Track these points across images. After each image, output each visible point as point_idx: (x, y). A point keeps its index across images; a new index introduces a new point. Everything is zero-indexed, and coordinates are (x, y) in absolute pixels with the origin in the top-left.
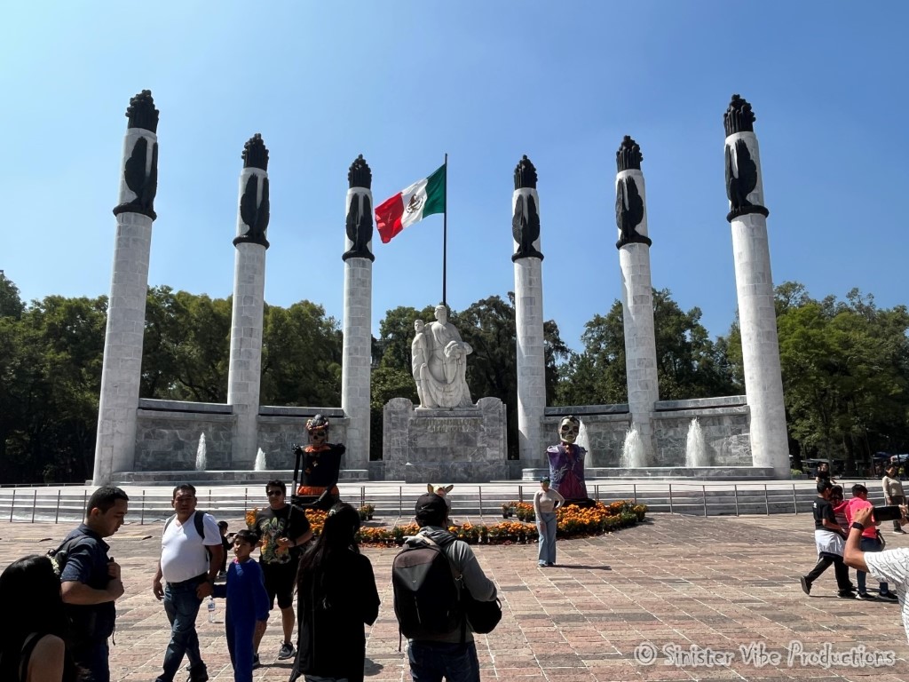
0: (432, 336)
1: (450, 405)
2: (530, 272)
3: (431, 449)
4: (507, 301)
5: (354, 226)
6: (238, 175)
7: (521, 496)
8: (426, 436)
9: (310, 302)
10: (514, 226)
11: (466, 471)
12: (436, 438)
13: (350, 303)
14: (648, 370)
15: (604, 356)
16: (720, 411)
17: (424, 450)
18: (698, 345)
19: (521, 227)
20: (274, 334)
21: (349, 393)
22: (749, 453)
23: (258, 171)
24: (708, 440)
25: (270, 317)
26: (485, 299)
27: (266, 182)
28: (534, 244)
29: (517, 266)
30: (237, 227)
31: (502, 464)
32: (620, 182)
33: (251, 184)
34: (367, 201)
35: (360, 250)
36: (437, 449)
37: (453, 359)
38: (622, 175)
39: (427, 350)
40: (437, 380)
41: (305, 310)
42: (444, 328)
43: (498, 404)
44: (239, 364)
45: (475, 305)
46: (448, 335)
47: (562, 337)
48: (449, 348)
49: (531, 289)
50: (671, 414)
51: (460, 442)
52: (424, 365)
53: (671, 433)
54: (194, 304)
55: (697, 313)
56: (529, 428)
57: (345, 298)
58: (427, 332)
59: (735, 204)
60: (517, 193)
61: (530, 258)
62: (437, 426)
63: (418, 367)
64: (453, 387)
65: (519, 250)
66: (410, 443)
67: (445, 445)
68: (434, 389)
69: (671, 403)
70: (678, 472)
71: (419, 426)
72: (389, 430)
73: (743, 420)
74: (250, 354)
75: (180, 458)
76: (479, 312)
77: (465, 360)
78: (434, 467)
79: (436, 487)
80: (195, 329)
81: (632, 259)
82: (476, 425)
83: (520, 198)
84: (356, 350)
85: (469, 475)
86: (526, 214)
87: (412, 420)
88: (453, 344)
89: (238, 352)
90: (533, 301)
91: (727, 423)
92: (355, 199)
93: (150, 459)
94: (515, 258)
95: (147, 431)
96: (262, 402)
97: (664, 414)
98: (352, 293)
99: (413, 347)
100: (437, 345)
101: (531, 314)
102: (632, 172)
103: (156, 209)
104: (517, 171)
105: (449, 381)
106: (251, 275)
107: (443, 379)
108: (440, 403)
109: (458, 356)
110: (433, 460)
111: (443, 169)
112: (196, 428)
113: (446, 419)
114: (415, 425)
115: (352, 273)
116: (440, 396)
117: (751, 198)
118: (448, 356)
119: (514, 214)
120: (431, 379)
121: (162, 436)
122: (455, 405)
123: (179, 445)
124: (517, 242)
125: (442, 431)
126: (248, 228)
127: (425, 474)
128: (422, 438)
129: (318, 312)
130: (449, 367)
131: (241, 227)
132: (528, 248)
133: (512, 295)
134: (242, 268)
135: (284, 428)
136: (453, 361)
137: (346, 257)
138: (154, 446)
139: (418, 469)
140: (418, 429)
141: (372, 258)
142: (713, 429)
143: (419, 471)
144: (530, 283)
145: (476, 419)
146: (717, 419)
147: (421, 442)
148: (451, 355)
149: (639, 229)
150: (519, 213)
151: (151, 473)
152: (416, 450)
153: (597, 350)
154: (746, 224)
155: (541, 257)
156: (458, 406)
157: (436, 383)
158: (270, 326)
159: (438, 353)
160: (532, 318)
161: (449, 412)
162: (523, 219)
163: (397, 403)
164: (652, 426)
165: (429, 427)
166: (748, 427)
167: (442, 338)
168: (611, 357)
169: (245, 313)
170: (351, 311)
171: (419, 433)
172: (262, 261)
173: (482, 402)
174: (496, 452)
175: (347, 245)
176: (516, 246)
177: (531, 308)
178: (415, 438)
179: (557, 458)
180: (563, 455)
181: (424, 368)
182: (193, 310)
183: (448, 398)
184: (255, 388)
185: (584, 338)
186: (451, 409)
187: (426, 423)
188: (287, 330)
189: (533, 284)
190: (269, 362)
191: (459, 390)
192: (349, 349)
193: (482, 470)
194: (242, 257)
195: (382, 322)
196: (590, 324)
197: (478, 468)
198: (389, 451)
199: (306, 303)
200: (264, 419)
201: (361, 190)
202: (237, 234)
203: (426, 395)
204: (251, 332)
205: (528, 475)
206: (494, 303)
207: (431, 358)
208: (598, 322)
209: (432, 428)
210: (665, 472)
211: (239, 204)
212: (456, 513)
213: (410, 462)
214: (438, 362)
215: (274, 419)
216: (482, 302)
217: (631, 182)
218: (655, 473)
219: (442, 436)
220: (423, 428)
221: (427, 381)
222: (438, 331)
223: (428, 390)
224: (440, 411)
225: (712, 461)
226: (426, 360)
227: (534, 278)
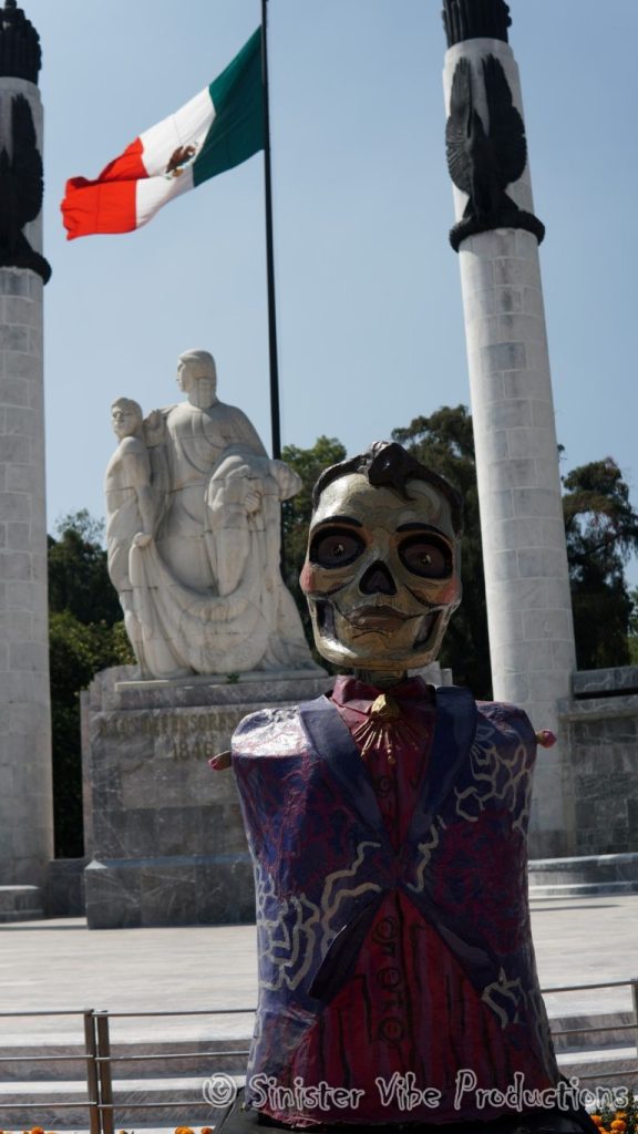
0: (167, 448)
1: (228, 664)
2: (504, 272)
3: (169, 812)
8: (151, 770)
10: (451, 146)
12: (184, 776)
17: (146, 817)
19: (469, 142)
26: (428, 415)
28: (512, 191)
29: (465, 259)
36: (187, 811)
37: (236, 513)
39: (149, 491)
40: (188, 588)
42: (206, 417)
46: (218, 440)
48: (221, 479)
49: (509, 320)
52: (141, 538)
58: (155, 437)
60: (451, 57)
61: (502, 232)
62: (185, 734)
63: (124, 546)
64: (236, 606)
65: (469, 210)
67: (215, 797)
68: (176, 614)
71: (128, 738)
77: (275, 513)
78: (179, 873)
83: (463, 68)
86: (482, 109)
87: (102, 722)
88: (234, 466)
90: (517, 352)
94: (458, 238)
99: (107, 485)
100: (184, 473)
101: (516, 392)
105: (225, 587)
107: (206, 581)
108: (195, 660)
109: (252, 505)
110: (176, 850)
113: (215, 710)
114: (115, 735)
116: (197, 639)
118: (215, 504)
119: (448, 113)
120: (164, 580)
122: (247, 664)
124: (461, 188)
127: (150, 897)
128: (133, 779)
130: (223, 539)
132: (494, 204)
136: (232, 522)
139: (125, 879)
140: (124, 748)
141: (44, 270)
143: (131, 887)
144: (507, 301)
147: (137, 793)
148: (231, 500)
150: (462, 110)
152: (119, 819)
155: (538, 230)
156: (258, 669)
157: (180, 594)
159: (188, 500)
160: (519, 404)
161: (224, 689)
162: (475, 120)
165: (160, 740)
167: (201, 450)
171: (127, 764)
176: (459, 201)
177: (513, 376)
178: (113, 778)
181: (141, 548)
183: (222, 642)
186: (233, 678)
187: (147, 729)
189: (516, 304)
191: (259, 616)
203: (151, 637)
207: (164, 517)
209: (168, 744)
213: (99, 858)
214: (187, 529)
216: (420, 425)
220: (138, 744)
221: (151, 590)
222: (186, 426)
223: (156, 620)
224: (193, 687)
226: (148, 523)
227: (518, 287)
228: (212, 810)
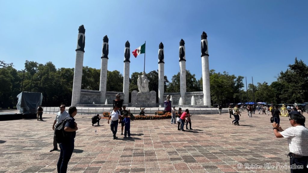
1: (145, 92)
4: (157, 72)
5: (126, 55)
6: (102, 44)
7: (159, 110)
9: (117, 70)
10: (159, 56)
11: (148, 105)
13: (125, 71)
14: (184, 86)
15: (176, 83)
16: (198, 94)
17: (140, 101)
18: (194, 81)
20: (109, 77)
21: (125, 89)
22: (203, 103)
23: (106, 43)
24: (195, 100)
25: (108, 73)
27: (108, 45)
28: (163, 60)
29: (159, 65)
30: (102, 55)
31: (155, 104)
32: (180, 48)
33: (105, 46)
34: (129, 50)
35: (127, 60)
36: (142, 101)
37: (146, 83)
38: (180, 47)
39: (140, 81)
40: (142, 87)
41: (116, 72)
43: (155, 92)
44: (102, 83)
45: (150, 72)
47: (168, 79)
50: (188, 95)
51: (147, 99)
53: (188, 98)
54: (93, 70)
55: (194, 75)
56: (161, 97)
57: (124, 70)
58: (141, 77)
59: (202, 54)
60: (159, 50)
61: (162, 63)
63: (139, 84)
64: (146, 88)
66: (137, 100)
69: (189, 93)
70: (189, 106)
72: (132, 97)
73: (202, 96)
74: (104, 81)
75: (89, 102)
76: (151, 74)
77: (148, 83)
78: (141, 104)
79: (142, 108)
80: (93, 75)
81: (182, 64)
82: (150, 96)
83: (160, 51)
84: (126, 80)
85: (148, 106)
86: (161, 54)
87: (137, 95)
88: (146, 80)
89: (102, 80)
90: (162, 72)
91: (199, 97)
92: (126, 50)
93: (83, 102)
94: (159, 63)
95: (83, 96)
96: (107, 91)
97: (187, 95)
98: (125, 69)
99: (138, 80)
100: (143, 80)
102: (183, 46)
103: (84, 50)
104: (160, 45)
106: (105, 65)
107: (144, 87)
111: (145, 44)
112: (93, 96)
113: (144, 95)
115: (126, 65)
116: (143, 90)
117: (206, 52)
119: (159, 54)
120: (141, 86)
121: (86, 97)
123: (89, 99)
125: (143, 97)
126: (104, 55)
127: (140, 106)
129: (118, 73)
131: (103, 55)
132: (161, 61)
133: (158, 70)
134: (103, 63)
135: (111, 96)
137: (124, 62)
138: (84, 99)
139: (138, 105)
141: (130, 62)
142: (197, 98)
144: (162, 68)
145: (150, 95)
146: (197, 96)
147: (139, 99)
149: (184, 58)
151: (83, 105)
152: (138, 101)
153: (174, 82)
154: (204, 57)
155: (164, 63)
156: (147, 92)
158: (108, 75)
159: (143, 82)
160: (162, 75)
162: (161, 55)
163: (134, 91)
164: (185, 97)
166: (203, 97)
167: (144, 79)
168: (177, 83)
169: (103, 72)
170: (125, 73)
172: (107, 62)
173: (151, 92)
174: (154, 102)
175: (125, 59)
176: (159, 61)
178: (138, 98)
179: (166, 103)
180: (167, 102)
182: (92, 71)
184: (105, 88)
185: (172, 79)
186: (145, 93)
187: (140, 96)
188: (112, 76)
190: (108, 83)
191: (147, 89)
192: (125, 80)
193: (151, 105)
194: (103, 61)
195: (132, 75)
196: (173, 77)
197: (150, 105)
198: (132, 101)
199: (116, 71)
200: (107, 94)
201: (128, 48)
202: (102, 56)
204: (104, 76)
205: (160, 106)
206: (154, 72)
207: (141, 83)
208: (175, 76)
210: (187, 106)
211: (102, 50)
212: (146, 113)
213: (137, 103)
214: (143, 83)
215: (109, 94)
216: (152, 72)
217: (182, 48)
218: (185, 106)
219: (143, 98)
221: (140, 87)
222: (143, 77)
223: (141, 89)
224: (143, 93)
225: (196, 104)
227: (162, 67)
228: (144, 101)
